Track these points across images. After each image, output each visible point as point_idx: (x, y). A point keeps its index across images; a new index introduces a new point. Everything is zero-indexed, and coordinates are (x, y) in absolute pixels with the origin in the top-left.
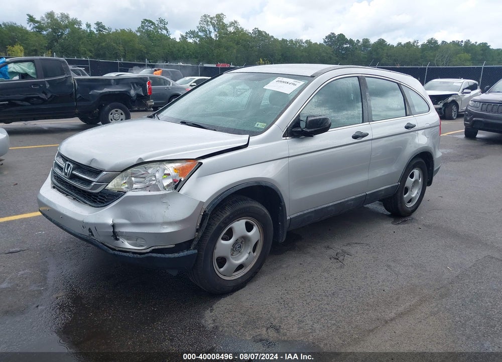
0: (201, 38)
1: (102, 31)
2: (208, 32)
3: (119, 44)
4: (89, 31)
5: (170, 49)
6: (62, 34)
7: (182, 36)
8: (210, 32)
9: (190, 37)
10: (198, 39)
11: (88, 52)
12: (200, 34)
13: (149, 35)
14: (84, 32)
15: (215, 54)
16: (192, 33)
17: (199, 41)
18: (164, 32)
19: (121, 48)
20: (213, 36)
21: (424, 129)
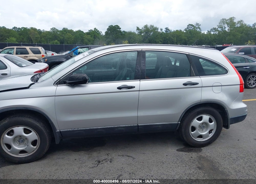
0: (219, 32)
1: (168, 32)
2: (224, 28)
3: (175, 37)
4: (161, 32)
5: (201, 38)
6: (150, 34)
7: (208, 31)
8: (225, 28)
9: (213, 31)
10: (217, 32)
11: (159, 42)
12: (219, 29)
13: (190, 32)
14: (159, 33)
15: (227, 40)
16: (215, 29)
17: (218, 33)
18: (198, 30)
19: (175, 39)
20: (227, 29)
21: (212, 86)
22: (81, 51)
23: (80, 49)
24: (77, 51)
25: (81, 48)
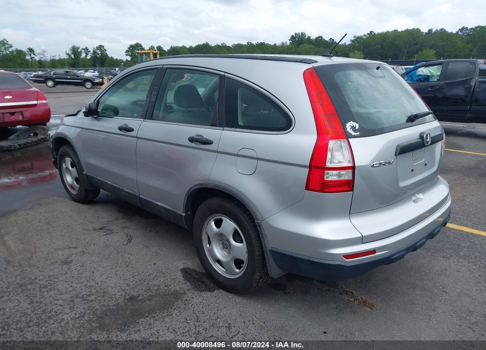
21: (237, 155)
22: (425, 72)
23: (423, 68)
24: (415, 73)
25: (426, 66)
